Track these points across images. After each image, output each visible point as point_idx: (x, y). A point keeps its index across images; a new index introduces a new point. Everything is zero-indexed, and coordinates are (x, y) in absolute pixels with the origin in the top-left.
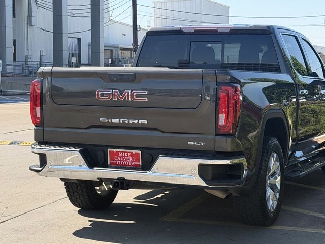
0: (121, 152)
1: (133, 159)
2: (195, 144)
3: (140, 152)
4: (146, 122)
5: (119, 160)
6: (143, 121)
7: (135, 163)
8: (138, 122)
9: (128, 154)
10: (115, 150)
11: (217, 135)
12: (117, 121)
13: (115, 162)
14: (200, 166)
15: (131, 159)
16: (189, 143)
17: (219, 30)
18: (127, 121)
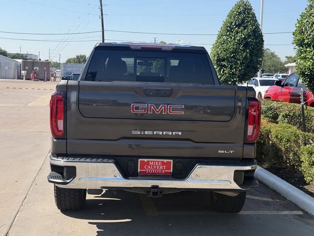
0: (151, 162)
1: (163, 168)
2: (225, 152)
3: (172, 161)
4: (180, 133)
5: (149, 169)
6: (177, 133)
7: (165, 171)
8: (172, 134)
9: (158, 163)
10: (146, 160)
11: (244, 144)
12: (150, 133)
13: (145, 170)
14: (236, 172)
15: (161, 167)
16: (219, 151)
17: (163, 48)
18: (161, 133)
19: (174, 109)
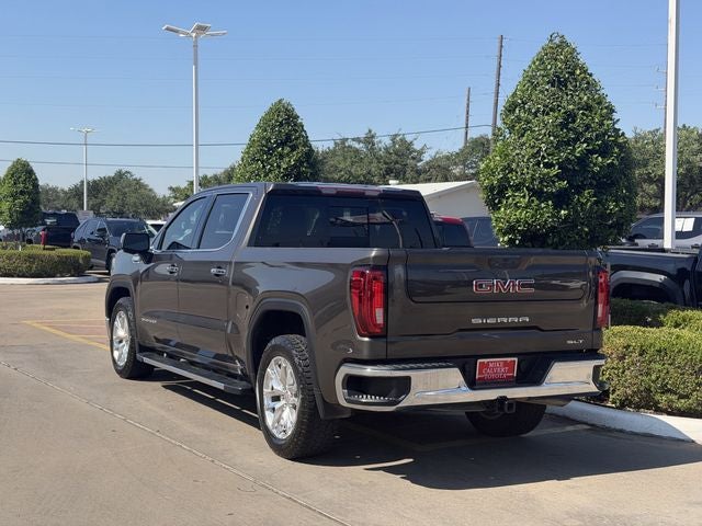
0: (492, 362)
1: (505, 370)
2: (575, 342)
3: (516, 359)
4: (528, 319)
5: (488, 373)
6: (524, 319)
7: (508, 375)
8: (519, 320)
9: (500, 364)
10: (486, 360)
12: (494, 321)
13: (483, 376)
15: (502, 370)
16: (569, 342)
18: (505, 320)
19: (523, 286)
